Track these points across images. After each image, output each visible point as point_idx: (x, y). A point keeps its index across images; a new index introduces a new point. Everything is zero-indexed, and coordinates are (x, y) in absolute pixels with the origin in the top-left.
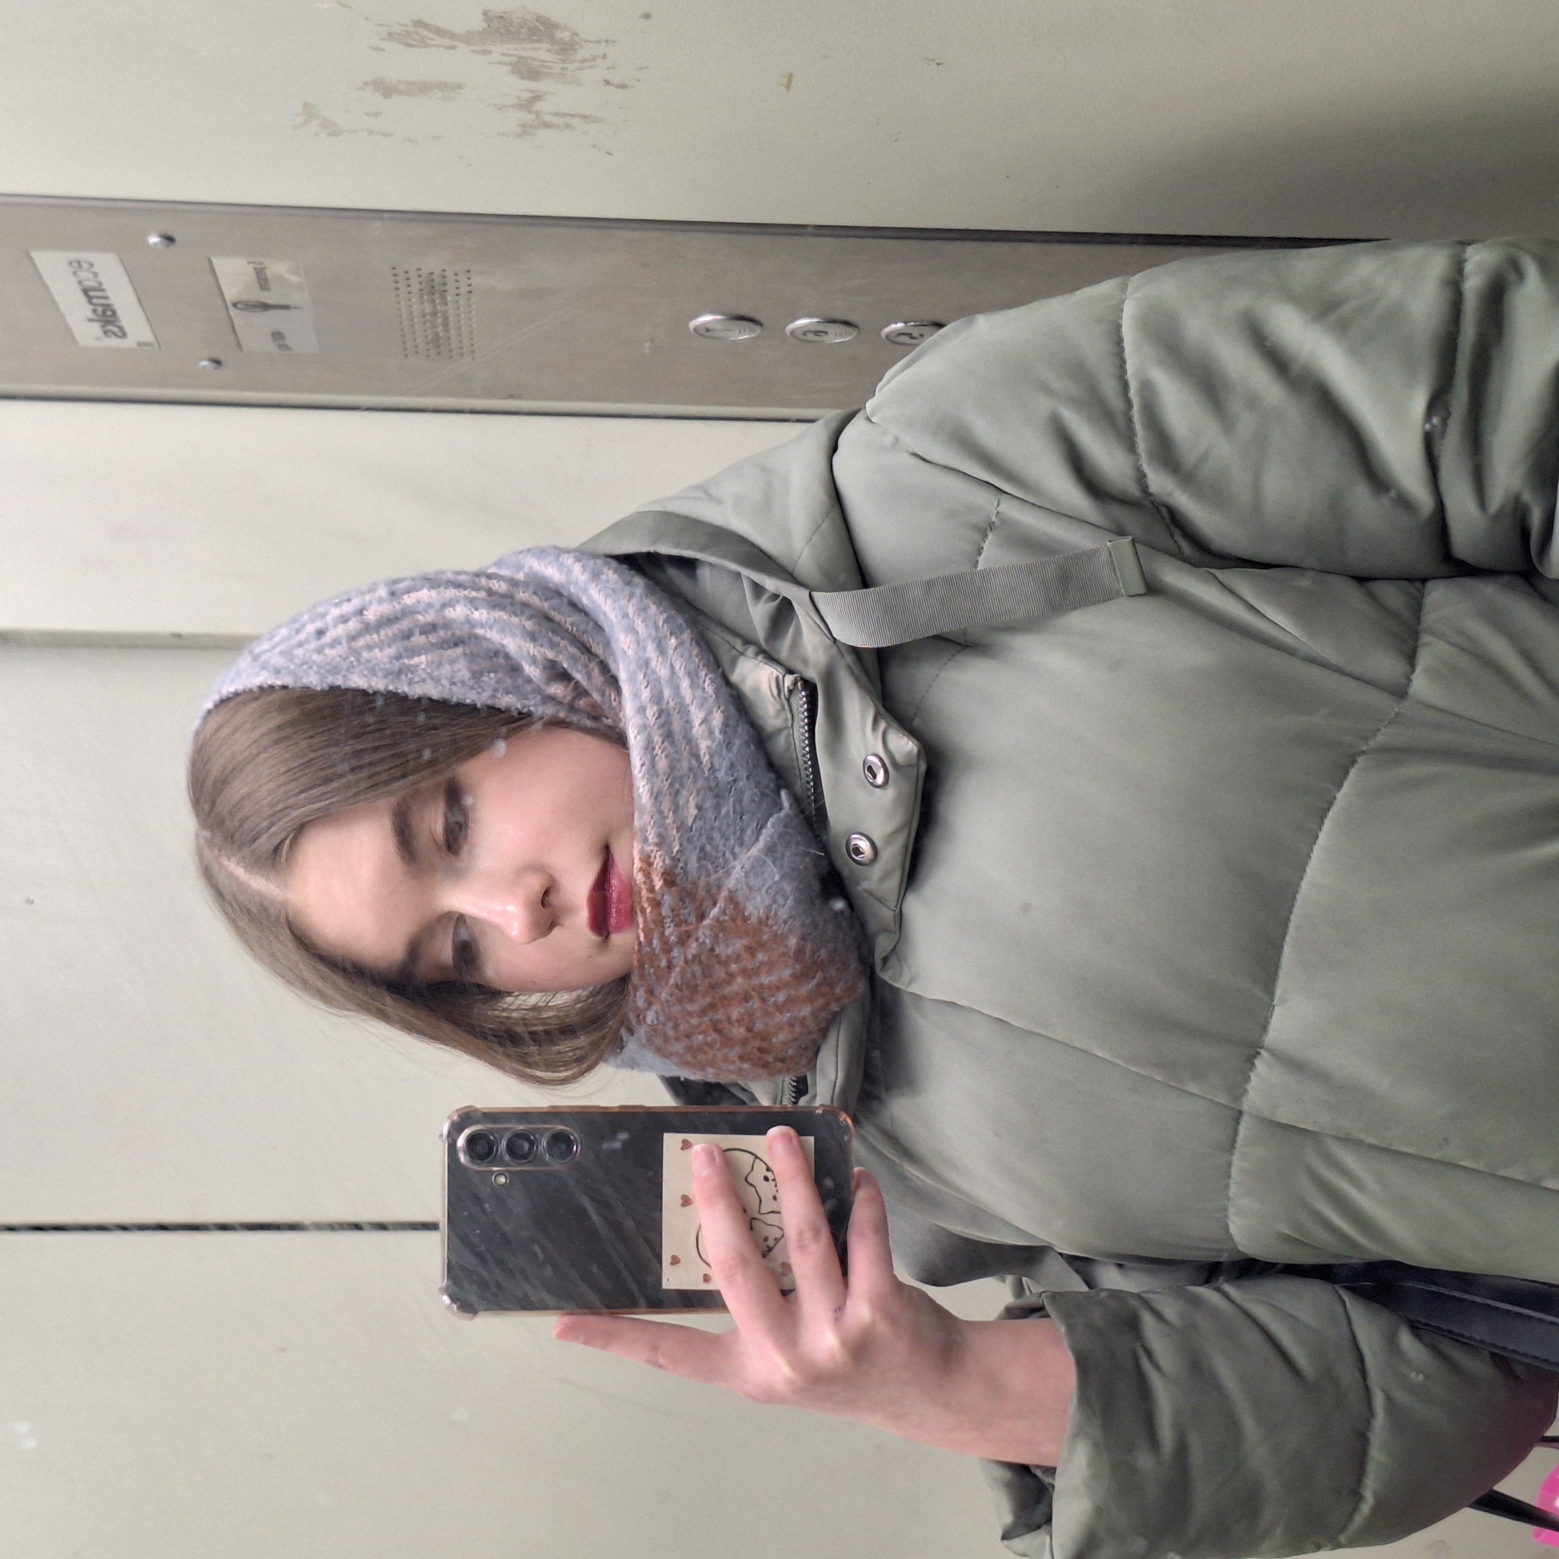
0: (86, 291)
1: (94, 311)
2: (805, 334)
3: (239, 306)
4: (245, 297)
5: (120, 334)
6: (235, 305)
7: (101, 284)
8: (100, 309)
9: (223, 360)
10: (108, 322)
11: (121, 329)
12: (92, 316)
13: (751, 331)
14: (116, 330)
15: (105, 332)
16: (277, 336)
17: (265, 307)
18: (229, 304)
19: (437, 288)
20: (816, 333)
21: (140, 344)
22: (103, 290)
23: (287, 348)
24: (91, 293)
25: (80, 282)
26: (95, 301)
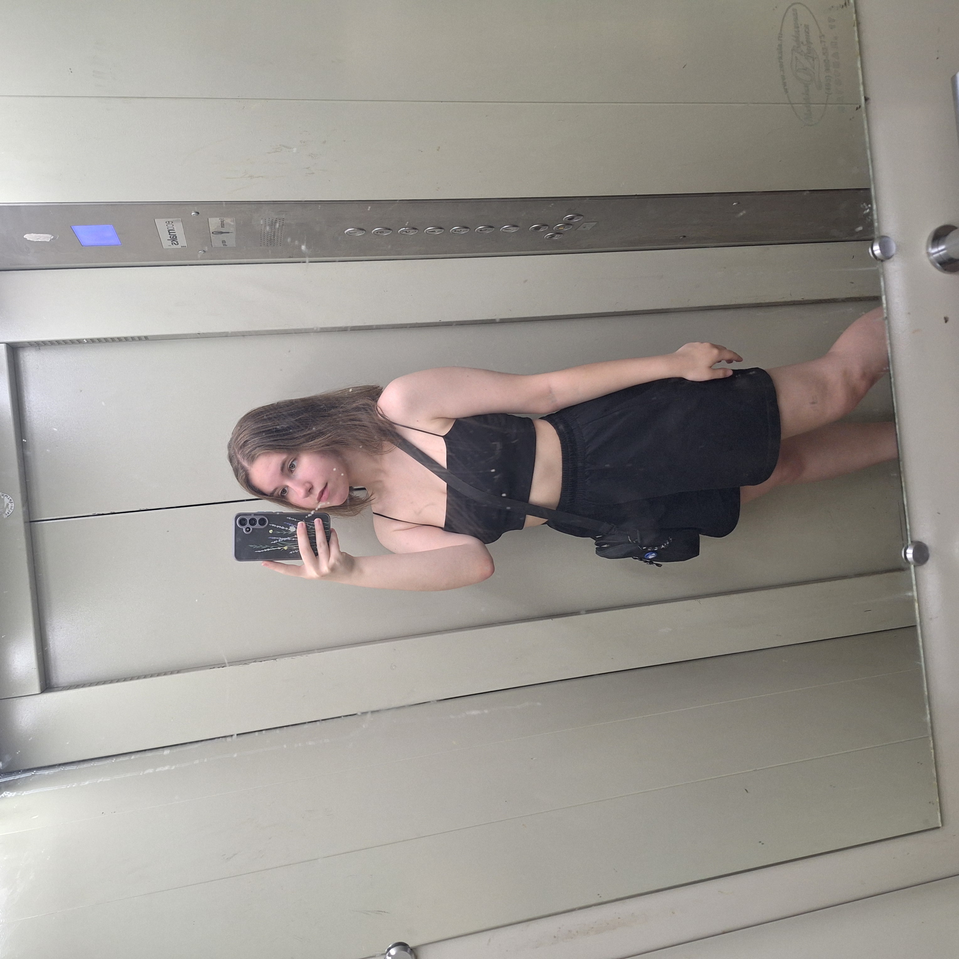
2: (377, 232)
3: (214, 233)
4: (216, 230)
9: (206, 251)
10: (174, 240)
13: (363, 232)
14: (175, 242)
16: (224, 242)
17: (222, 233)
18: (211, 232)
19: (273, 224)
20: (380, 232)
23: (226, 245)
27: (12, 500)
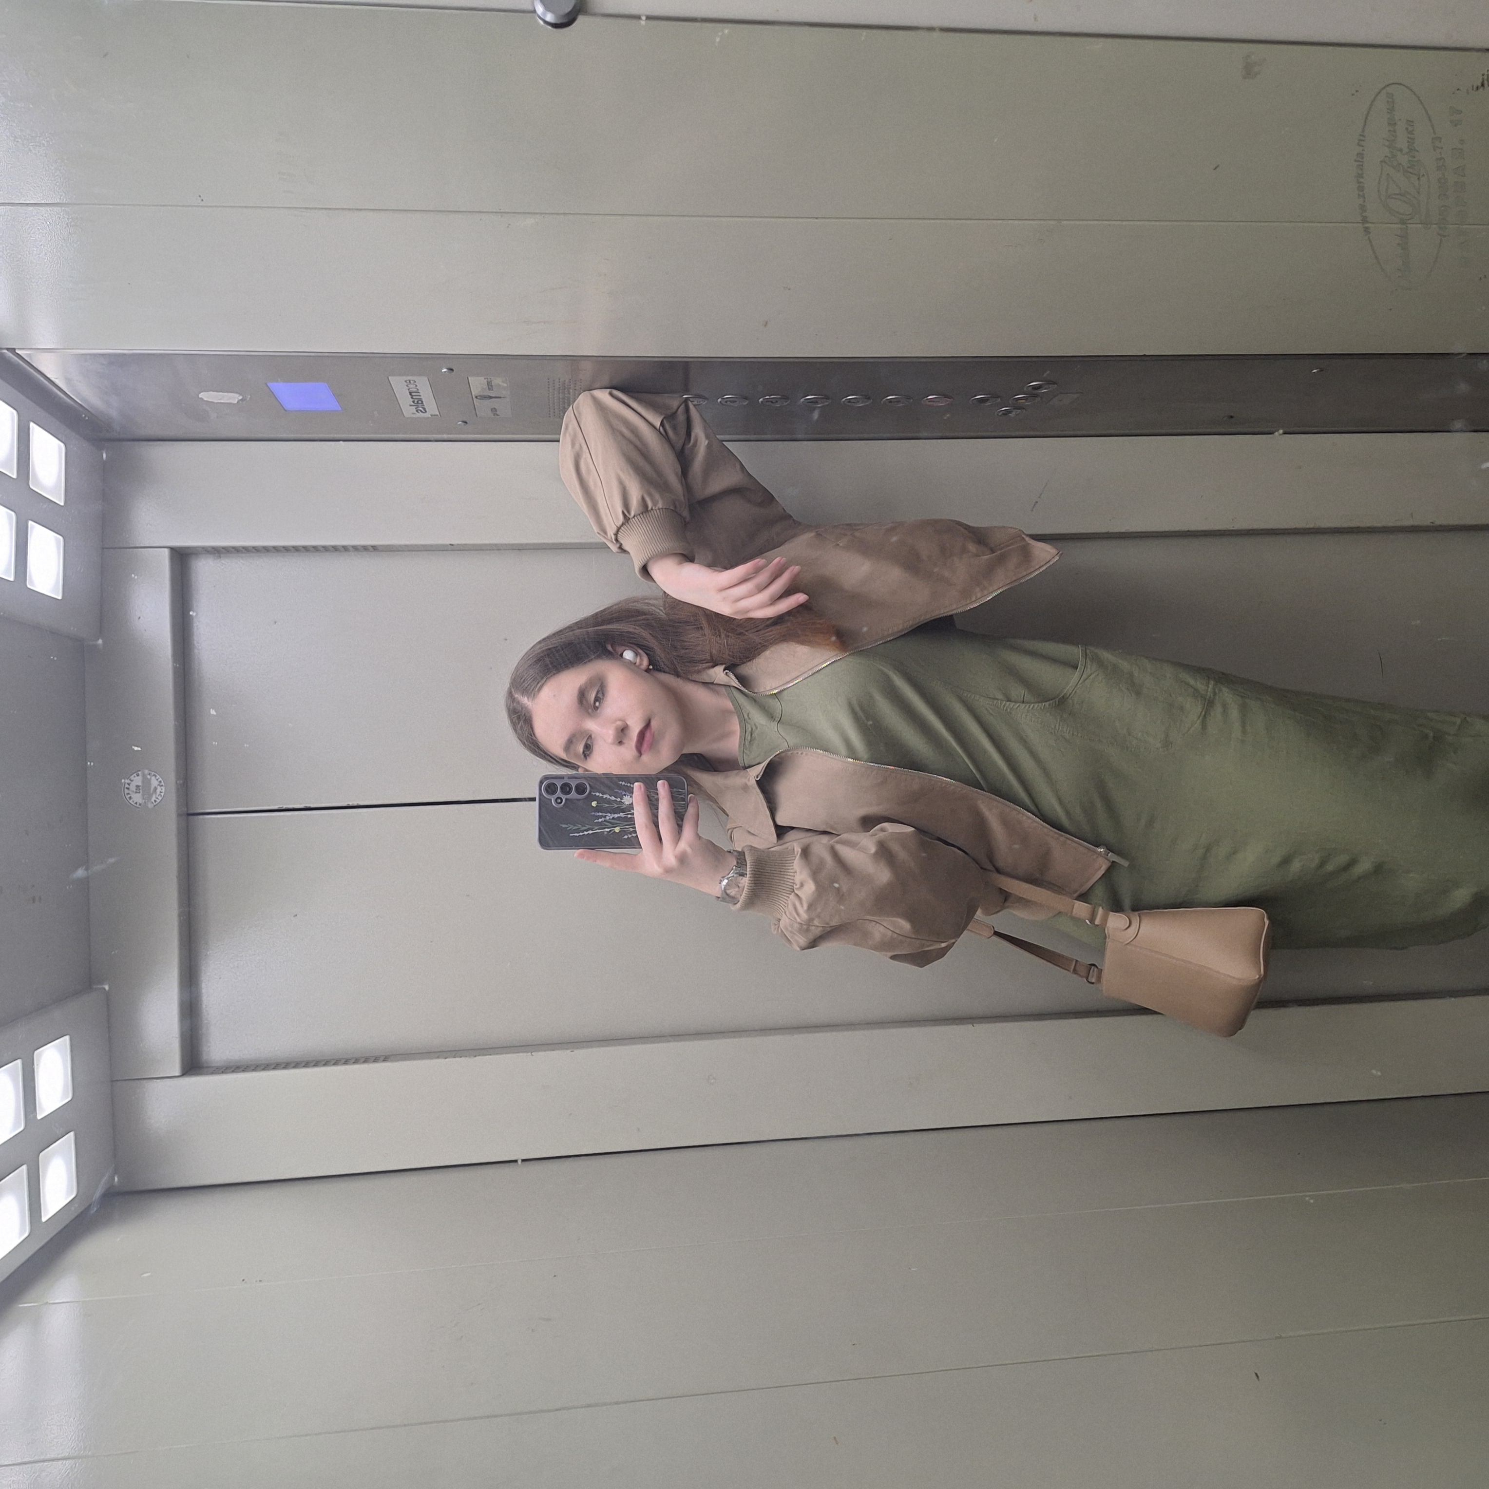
0: (410, 393)
1: (413, 402)
3: (478, 397)
4: (481, 394)
5: (424, 411)
6: (476, 397)
7: (418, 390)
8: (416, 400)
9: (468, 422)
10: (419, 406)
11: (424, 409)
12: (413, 404)
14: (422, 409)
15: (417, 411)
16: (494, 410)
17: (491, 397)
18: (474, 397)
19: (566, 387)
21: (431, 415)
22: (419, 392)
23: (498, 415)
24: (413, 394)
25: (409, 390)
26: (414, 397)
27: (162, 781)
